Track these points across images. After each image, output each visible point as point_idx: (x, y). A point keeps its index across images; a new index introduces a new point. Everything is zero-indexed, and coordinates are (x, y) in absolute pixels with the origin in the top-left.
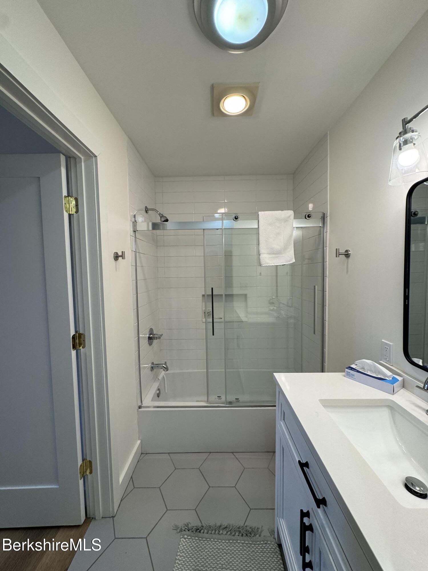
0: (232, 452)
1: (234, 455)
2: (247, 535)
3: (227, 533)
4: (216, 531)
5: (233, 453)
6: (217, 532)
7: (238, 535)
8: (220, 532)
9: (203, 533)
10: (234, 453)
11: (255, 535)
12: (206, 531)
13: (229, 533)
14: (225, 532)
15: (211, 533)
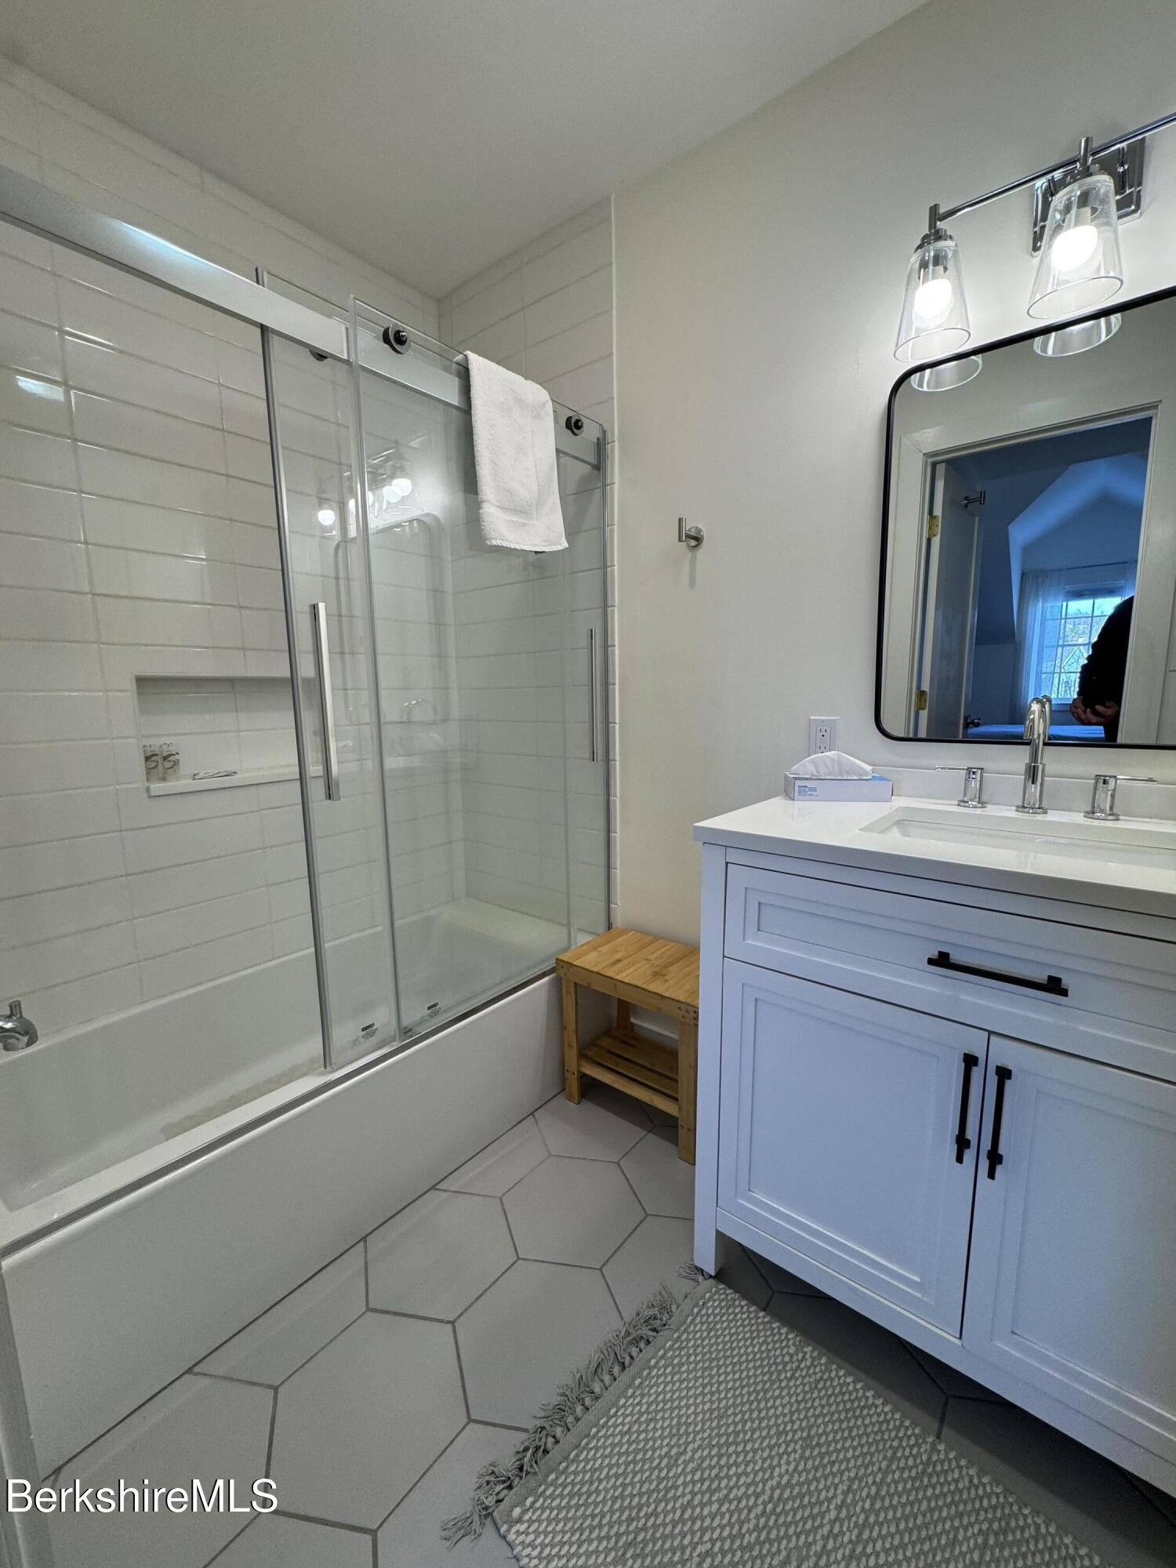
0: (430, 1187)
1: (445, 1191)
2: (654, 1330)
3: (611, 1373)
4: (583, 1399)
5: (433, 1188)
6: (588, 1401)
7: (638, 1350)
8: (593, 1393)
9: (557, 1442)
10: (438, 1187)
11: (670, 1312)
12: (559, 1431)
13: (616, 1369)
14: (607, 1378)
15: (577, 1420)
